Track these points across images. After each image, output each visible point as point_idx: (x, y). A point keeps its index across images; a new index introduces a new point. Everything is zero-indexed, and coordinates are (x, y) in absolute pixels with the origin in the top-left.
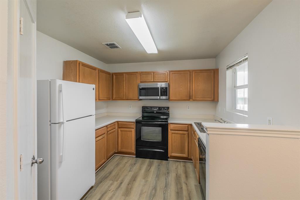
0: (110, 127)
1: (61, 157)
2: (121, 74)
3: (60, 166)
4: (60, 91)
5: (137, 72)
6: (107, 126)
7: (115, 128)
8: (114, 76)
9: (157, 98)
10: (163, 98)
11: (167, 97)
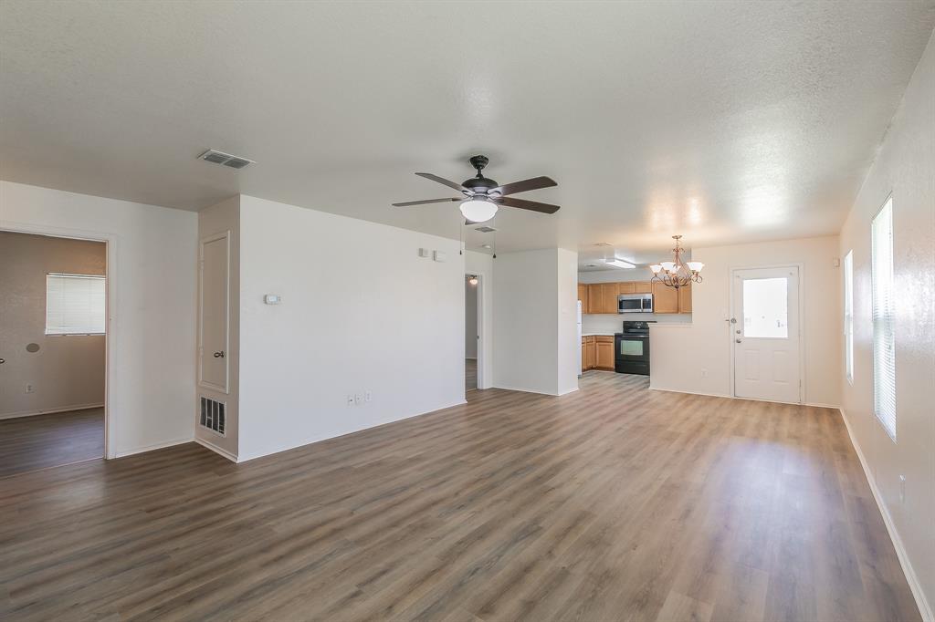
2: (598, 285)
5: (616, 283)
8: (590, 288)
9: (640, 310)
10: (645, 310)
11: (651, 310)
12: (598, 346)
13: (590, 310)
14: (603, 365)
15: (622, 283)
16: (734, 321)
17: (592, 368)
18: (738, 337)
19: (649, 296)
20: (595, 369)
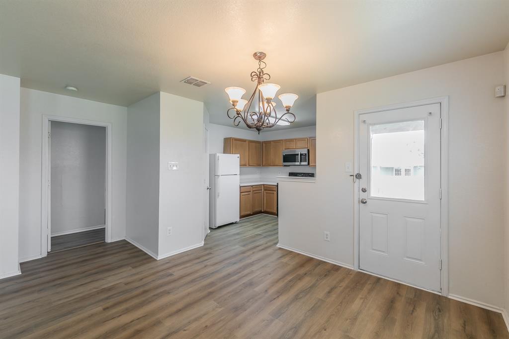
0: (256, 188)
1: (218, 193)
2: (269, 142)
3: (218, 198)
4: (218, 159)
5: (282, 140)
6: (252, 186)
7: (261, 190)
8: (264, 145)
9: (298, 163)
10: (302, 163)
11: (306, 163)
12: (265, 193)
13: (264, 164)
14: (268, 210)
15: (286, 140)
16: (359, 176)
17: (260, 212)
18: (363, 196)
19: (305, 151)
20: (263, 212)
